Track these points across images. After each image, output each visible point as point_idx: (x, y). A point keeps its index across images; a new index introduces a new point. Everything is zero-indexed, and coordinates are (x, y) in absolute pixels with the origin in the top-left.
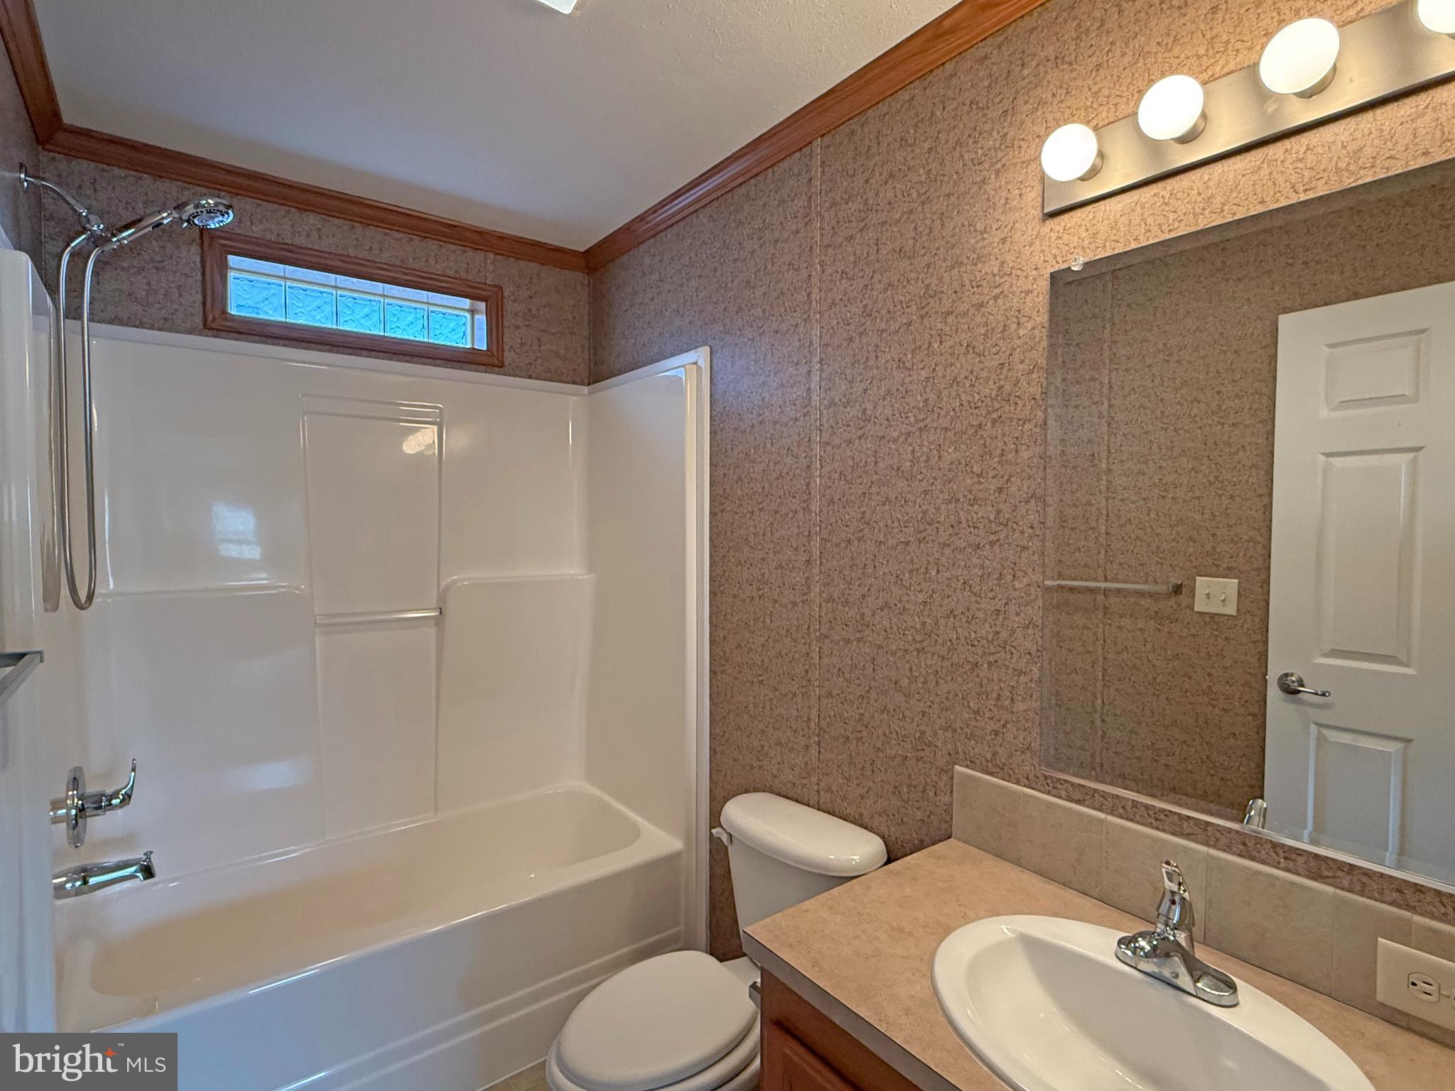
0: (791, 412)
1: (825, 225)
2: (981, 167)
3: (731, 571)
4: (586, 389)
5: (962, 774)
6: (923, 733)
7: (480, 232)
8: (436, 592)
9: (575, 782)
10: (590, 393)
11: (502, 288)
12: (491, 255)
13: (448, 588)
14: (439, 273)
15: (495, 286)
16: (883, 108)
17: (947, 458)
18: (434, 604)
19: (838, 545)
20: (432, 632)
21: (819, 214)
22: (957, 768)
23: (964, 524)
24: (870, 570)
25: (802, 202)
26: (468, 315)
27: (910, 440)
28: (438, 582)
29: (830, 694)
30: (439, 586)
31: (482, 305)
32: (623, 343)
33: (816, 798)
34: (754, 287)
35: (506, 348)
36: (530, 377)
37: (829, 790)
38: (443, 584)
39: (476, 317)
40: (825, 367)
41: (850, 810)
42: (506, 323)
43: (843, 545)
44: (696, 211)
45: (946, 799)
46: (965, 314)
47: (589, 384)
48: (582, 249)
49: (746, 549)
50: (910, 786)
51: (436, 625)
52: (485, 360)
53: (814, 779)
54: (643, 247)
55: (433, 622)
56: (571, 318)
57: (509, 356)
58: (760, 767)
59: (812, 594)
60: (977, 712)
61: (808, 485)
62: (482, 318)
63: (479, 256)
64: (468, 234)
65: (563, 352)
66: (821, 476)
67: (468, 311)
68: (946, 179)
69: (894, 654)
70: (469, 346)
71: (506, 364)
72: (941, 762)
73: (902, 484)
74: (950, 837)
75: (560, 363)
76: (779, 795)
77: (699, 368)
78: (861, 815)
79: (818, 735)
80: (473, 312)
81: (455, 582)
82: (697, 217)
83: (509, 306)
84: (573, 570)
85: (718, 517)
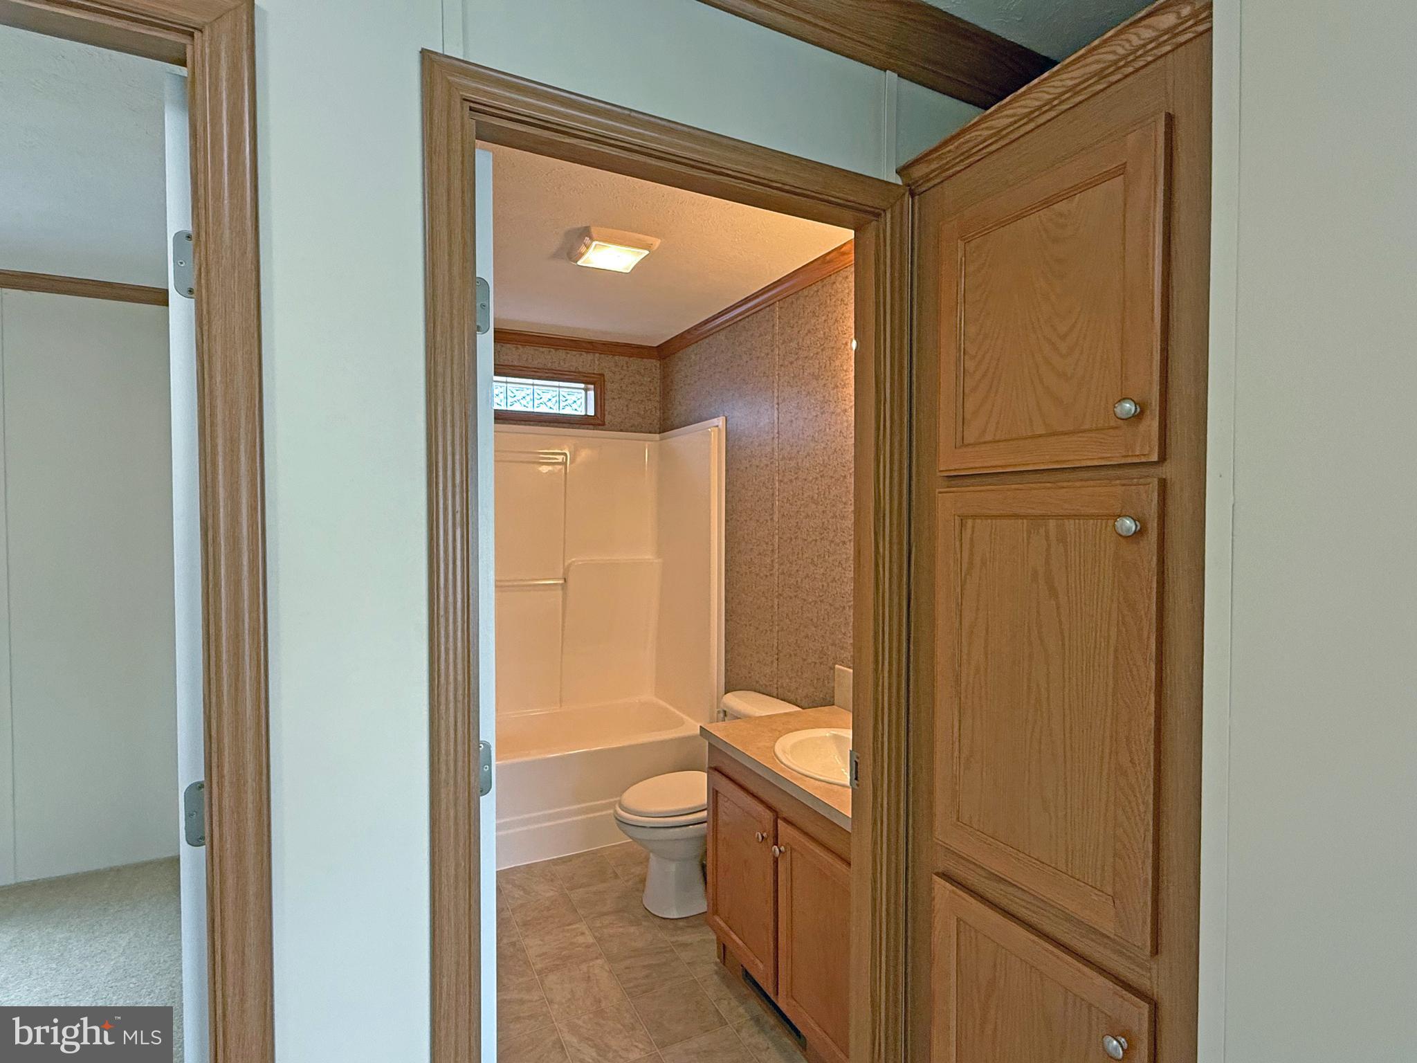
0: (764, 461)
1: (780, 352)
2: (845, 336)
3: (736, 557)
4: (657, 436)
5: (839, 669)
6: (823, 648)
7: (591, 342)
8: (562, 566)
9: (648, 696)
10: (661, 439)
11: (604, 375)
12: (597, 355)
13: (570, 565)
14: (566, 369)
15: (600, 374)
16: (805, 292)
17: (833, 493)
18: (561, 575)
19: (786, 541)
20: (560, 593)
21: (778, 346)
22: (837, 666)
23: (839, 530)
24: (800, 555)
25: (769, 337)
26: (583, 392)
27: (817, 482)
28: (564, 561)
29: (782, 630)
30: (564, 565)
31: (592, 386)
32: (679, 407)
33: (776, 692)
34: (747, 383)
35: (606, 413)
36: (621, 431)
37: (782, 687)
38: (566, 564)
39: (588, 392)
40: (781, 436)
41: (792, 697)
42: (607, 397)
43: (789, 541)
44: (718, 331)
45: (832, 685)
46: (839, 414)
47: (660, 433)
48: (656, 345)
49: (743, 544)
50: (818, 679)
51: (563, 589)
52: (592, 421)
53: (775, 681)
54: (691, 348)
55: (560, 587)
56: (648, 390)
57: (608, 418)
58: (750, 677)
59: (774, 570)
60: (844, 634)
61: (773, 505)
62: (591, 394)
63: (590, 357)
64: (584, 345)
65: (643, 413)
66: (778, 501)
67: (583, 389)
68: (831, 338)
69: (810, 603)
70: (583, 413)
71: (606, 423)
72: (830, 664)
73: (814, 506)
74: (833, 705)
75: (641, 420)
76: (759, 692)
77: (719, 430)
78: (797, 699)
79: (777, 654)
80: (586, 390)
81: (574, 562)
82: (719, 335)
83: (609, 386)
84: (649, 556)
85: (730, 523)
